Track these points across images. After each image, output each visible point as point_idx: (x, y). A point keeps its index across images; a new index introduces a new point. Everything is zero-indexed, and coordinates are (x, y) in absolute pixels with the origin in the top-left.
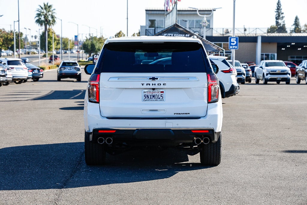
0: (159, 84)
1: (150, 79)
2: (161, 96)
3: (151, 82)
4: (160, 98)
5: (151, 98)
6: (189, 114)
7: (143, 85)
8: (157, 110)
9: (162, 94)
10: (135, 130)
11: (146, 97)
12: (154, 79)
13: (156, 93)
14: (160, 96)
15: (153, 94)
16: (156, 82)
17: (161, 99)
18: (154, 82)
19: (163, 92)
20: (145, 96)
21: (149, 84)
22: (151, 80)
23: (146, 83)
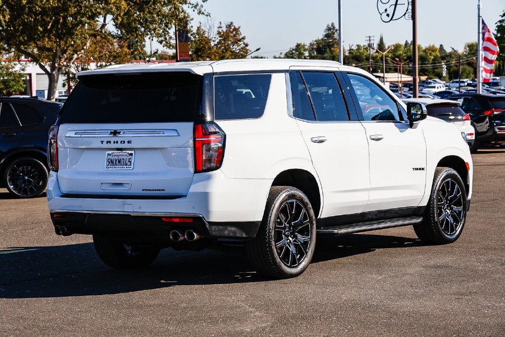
0: (123, 142)
1: (111, 133)
2: (129, 162)
3: (113, 138)
4: (127, 165)
5: (116, 164)
6: (164, 190)
8: (122, 184)
9: (130, 157)
11: (109, 162)
12: (115, 133)
13: (123, 156)
14: (127, 161)
15: (120, 158)
16: (118, 138)
18: (116, 139)
19: (131, 154)
20: (109, 160)
21: (110, 142)
22: (112, 136)
23: (105, 140)
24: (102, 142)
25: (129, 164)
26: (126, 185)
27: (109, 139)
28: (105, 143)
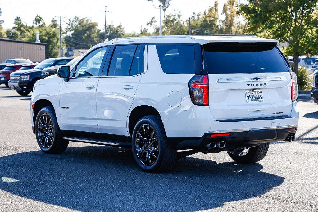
1: (254, 79)
2: (261, 97)
3: (255, 82)
5: (253, 98)
6: (283, 113)
7: (248, 86)
8: (259, 110)
9: (261, 94)
10: (248, 132)
12: (257, 79)
13: (256, 93)
14: (259, 97)
15: (254, 94)
17: (260, 99)
18: (257, 83)
19: (261, 92)
20: (248, 97)
21: (254, 85)
22: (254, 81)
23: (250, 83)
24: (248, 85)
25: (261, 98)
26: (262, 111)
27: (253, 83)
28: (250, 85)
